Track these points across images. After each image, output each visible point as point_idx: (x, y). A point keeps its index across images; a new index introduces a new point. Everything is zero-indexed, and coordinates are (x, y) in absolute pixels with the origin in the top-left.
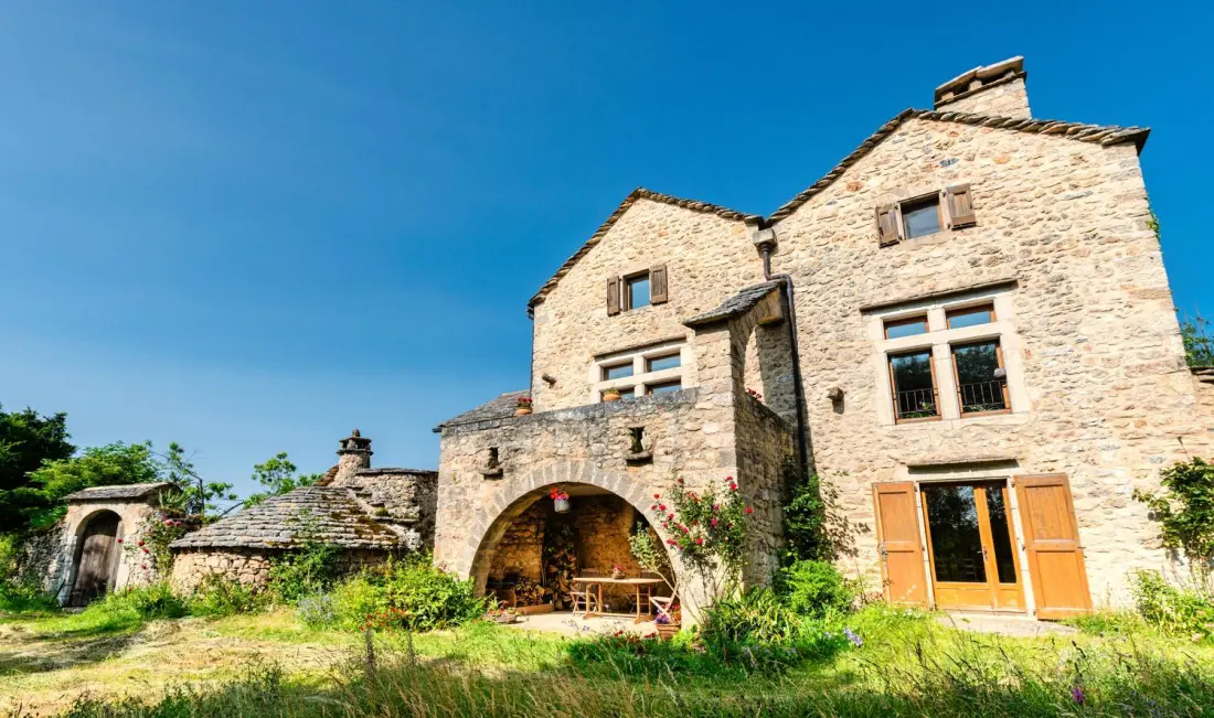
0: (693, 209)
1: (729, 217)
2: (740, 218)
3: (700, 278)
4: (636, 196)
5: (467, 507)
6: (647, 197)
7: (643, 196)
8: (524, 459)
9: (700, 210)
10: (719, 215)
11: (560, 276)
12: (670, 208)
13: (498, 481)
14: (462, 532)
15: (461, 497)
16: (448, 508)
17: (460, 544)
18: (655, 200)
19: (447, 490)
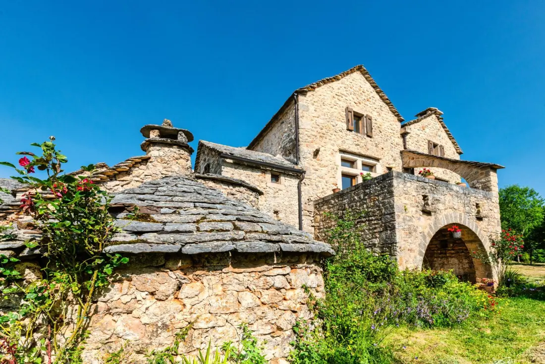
0: (381, 97)
1: (394, 112)
2: (397, 116)
3: (382, 134)
4: (359, 69)
5: (415, 231)
6: (364, 73)
7: (361, 72)
8: (440, 206)
9: (384, 100)
10: (390, 108)
11: (319, 86)
12: (372, 89)
13: (429, 217)
14: (413, 246)
15: (410, 223)
16: (404, 229)
17: (412, 255)
18: (366, 78)
19: (402, 217)
